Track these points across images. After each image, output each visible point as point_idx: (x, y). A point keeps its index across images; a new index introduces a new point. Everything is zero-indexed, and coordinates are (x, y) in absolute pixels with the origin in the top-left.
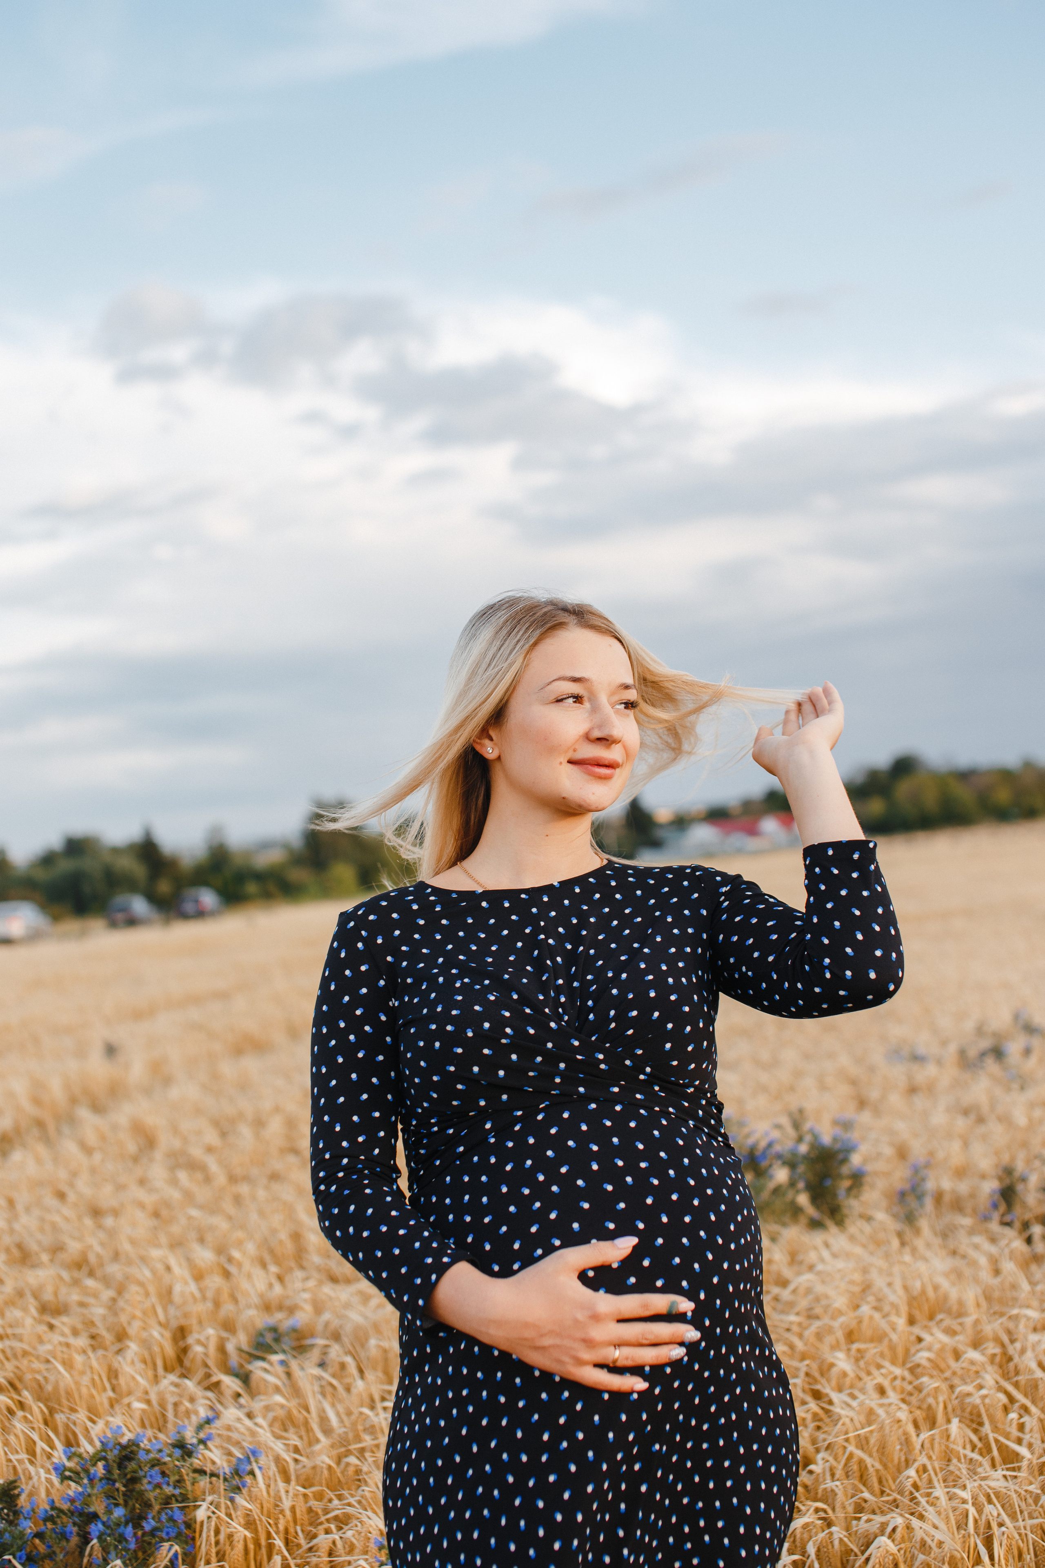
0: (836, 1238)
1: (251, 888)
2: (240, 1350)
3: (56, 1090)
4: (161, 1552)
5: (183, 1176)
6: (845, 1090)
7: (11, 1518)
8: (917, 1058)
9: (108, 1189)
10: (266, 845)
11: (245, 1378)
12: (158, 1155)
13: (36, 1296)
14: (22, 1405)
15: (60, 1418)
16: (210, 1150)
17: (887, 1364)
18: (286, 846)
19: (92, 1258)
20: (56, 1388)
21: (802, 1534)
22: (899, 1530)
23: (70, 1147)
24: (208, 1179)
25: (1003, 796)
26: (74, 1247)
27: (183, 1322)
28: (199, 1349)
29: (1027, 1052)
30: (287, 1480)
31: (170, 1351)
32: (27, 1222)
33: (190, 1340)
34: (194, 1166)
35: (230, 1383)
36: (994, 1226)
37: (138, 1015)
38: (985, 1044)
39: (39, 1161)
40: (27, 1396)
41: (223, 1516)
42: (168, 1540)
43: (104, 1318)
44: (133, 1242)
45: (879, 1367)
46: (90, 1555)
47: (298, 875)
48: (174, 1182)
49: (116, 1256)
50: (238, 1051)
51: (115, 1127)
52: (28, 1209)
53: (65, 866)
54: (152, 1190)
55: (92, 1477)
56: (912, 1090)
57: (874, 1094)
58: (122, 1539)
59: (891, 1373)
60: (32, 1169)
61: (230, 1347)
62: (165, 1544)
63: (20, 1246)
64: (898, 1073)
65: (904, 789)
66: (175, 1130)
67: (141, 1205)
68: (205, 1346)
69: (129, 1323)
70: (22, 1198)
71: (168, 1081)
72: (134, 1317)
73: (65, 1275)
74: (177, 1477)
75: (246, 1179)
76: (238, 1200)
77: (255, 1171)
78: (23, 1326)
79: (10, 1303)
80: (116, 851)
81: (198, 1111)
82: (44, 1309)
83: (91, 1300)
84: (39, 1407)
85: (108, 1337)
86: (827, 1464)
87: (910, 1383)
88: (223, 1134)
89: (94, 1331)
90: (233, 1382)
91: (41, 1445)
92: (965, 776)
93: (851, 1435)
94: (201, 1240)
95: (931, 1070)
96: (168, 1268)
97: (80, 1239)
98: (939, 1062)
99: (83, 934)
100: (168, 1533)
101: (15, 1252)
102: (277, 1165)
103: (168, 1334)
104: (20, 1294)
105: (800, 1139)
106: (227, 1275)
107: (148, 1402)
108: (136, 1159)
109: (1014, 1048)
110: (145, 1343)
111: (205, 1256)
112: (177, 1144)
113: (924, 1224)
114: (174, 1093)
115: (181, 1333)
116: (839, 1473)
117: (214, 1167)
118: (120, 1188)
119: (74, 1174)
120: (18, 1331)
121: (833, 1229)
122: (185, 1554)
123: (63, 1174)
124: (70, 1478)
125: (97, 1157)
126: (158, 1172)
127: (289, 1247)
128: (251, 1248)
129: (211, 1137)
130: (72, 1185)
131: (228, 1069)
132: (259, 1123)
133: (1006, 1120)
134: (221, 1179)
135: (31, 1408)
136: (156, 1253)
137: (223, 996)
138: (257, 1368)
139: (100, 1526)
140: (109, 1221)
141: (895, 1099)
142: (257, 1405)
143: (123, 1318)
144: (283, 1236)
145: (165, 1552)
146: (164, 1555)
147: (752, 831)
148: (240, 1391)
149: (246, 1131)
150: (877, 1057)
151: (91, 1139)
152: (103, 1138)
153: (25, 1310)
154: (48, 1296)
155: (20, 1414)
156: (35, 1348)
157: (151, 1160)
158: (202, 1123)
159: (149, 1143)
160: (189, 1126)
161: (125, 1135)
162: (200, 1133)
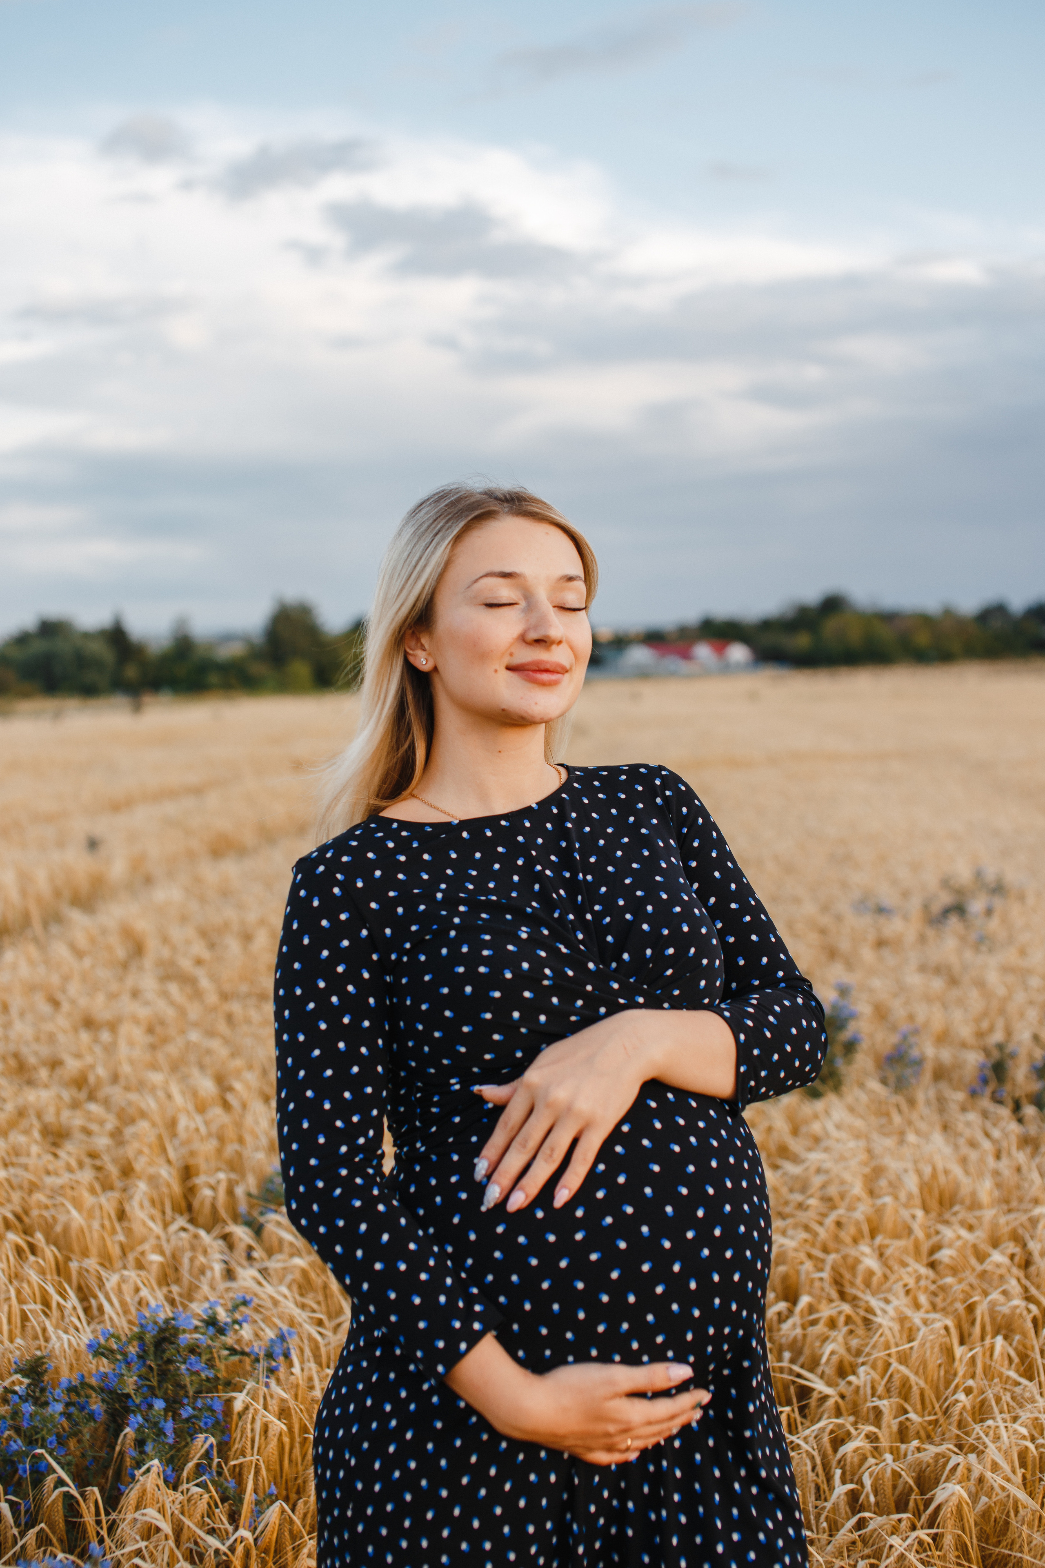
1: (213, 678)
2: (249, 1195)
3: (42, 881)
4: (196, 1443)
5: (173, 988)
6: (813, 937)
7: (38, 1394)
8: (881, 910)
9: (100, 999)
10: (228, 638)
11: (258, 1230)
12: (148, 962)
13: (39, 1116)
14: (33, 1249)
15: (74, 1265)
16: (199, 962)
17: (910, 1260)
18: (246, 639)
19: (92, 1079)
20: (66, 1229)
21: (852, 1457)
22: (960, 1468)
23: (60, 950)
24: (197, 994)
25: (922, 639)
26: (72, 1065)
27: (189, 1160)
28: (208, 1193)
29: (989, 912)
31: (177, 1190)
32: (22, 1029)
33: (200, 1180)
34: (187, 981)
35: (242, 1234)
36: (985, 1103)
37: (116, 807)
38: (945, 899)
39: (31, 963)
40: (39, 1238)
41: (260, 1407)
42: (206, 1432)
43: (108, 1149)
44: (132, 1062)
45: (904, 1265)
46: (123, 1444)
47: (258, 669)
48: (165, 994)
49: (115, 1078)
50: (216, 853)
51: (104, 931)
52: (22, 1014)
53: (38, 647)
54: (147, 1003)
55: (129, 1360)
56: (881, 944)
57: (844, 945)
58: (161, 1433)
59: (916, 1271)
60: (24, 970)
61: (240, 1191)
62: (200, 1435)
63: (16, 1056)
64: (865, 922)
65: (831, 626)
66: (165, 940)
67: (136, 1021)
68: (213, 1188)
69: (136, 1159)
70: (16, 1003)
71: (148, 881)
72: (140, 1152)
73: (66, 1095)
74: (208, 1356)
75: (237, 996)
76: (231, 1020)
77: (244, 991)
78: (28, 1155)
79: (12, 1124)
80: (87, 636)
81: (184, 919)
82: (46, 1131)
83: (94, 1127)
84: (52, 1251)
85: (113, 1171)
86: (869, 1377)
87: (934, 1282)
88: (212, 946)
89: (98, 1163)
90: (244, 1232)
91: (56, 1298)
92: (889, 618)
93: (893, 1350)
94: (202, 1067)
95: (897, 923)
96: (169, 1096)
97: (78, 1056)
98: (906, 918)
99: (57, 715)
100: (206, 1423)
101: (12, 1062)
103: (174, 1172)
104: (21, 1113)
106: (228, 1108)
107: (162, 1253)
108: (125, 966)
109: (976, 906)
110: (153, 1180)
111: (207, 1086)
112: (166, 953)
114: (158, 895)
115: (187, 1173)
116: (880, 1389)
117: (205, 983)
118: (113, 997)
119: (66, 979)
120: (23, 1160)
121: (830, 1097)
122: (219, 1444)
123: (55, 979)
124: (103, 1354)
125: (87, 962)
126: (149, 983)
129: (199, 948)
130: (64, 991)
131: (208, 872)
132: (247, 937)
133: (980, 984)
134: (212, 998)
135: (43, 1251)
136: (156, 1078)
137: (197, 791)
138: (269, 1220)
139: (140, 1418)
140: (105, 1036)
141: (867, 954)
142: (274, 1264)
143: (130, 1151)
145: (200, 1444)
146: (200, 1446)
147: (686, 655)
148: (253, 1243)
149: (233, 945)
150: (843, 906)
151: (81, 940)
152: (92, 941)
153: (27, 1132)
154: (50, 1117)
155: (32, 1258)
156: (41, 1179)
157: (141, 969)
158: (190, 932)
159: (138, 949)
160: (177, 934)
161: (114, 940)
162: (188, 942)
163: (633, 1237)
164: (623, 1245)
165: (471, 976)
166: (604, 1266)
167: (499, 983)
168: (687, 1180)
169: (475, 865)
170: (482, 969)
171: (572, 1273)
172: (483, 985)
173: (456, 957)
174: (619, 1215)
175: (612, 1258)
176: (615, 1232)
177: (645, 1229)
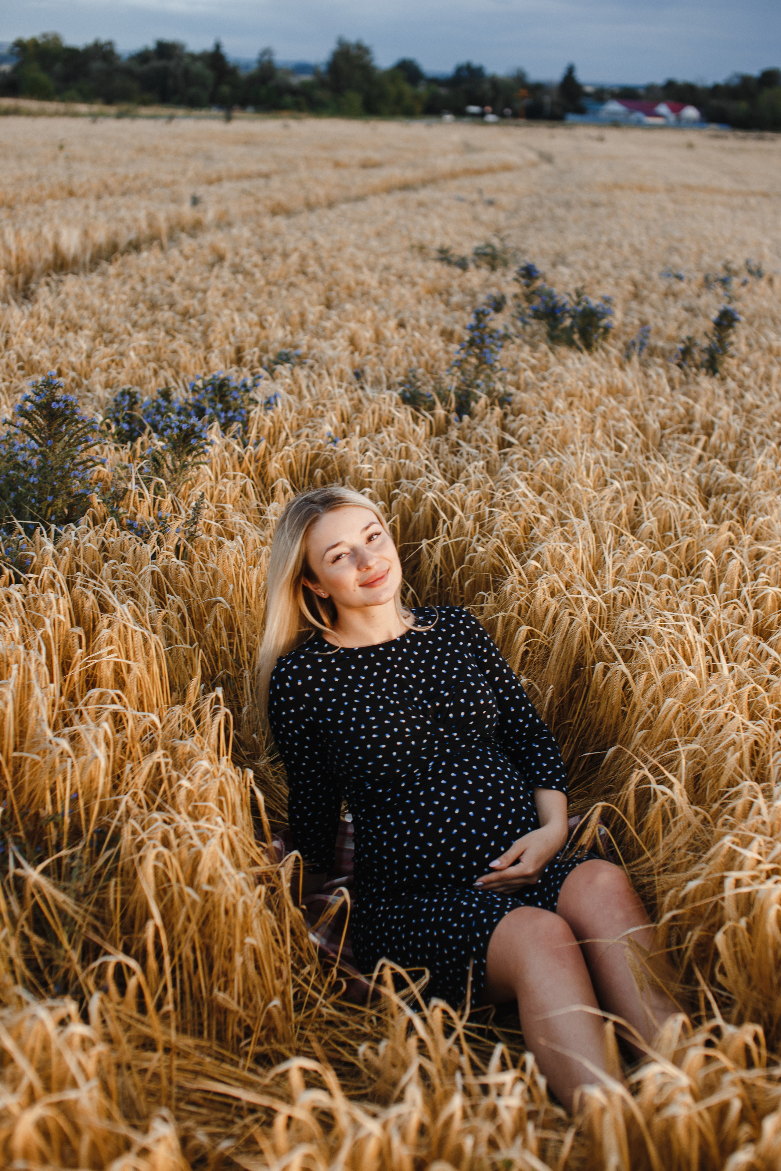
0: (585, 357)
1: (288, 99)
2: (270, 359)
5: (240, 277)
8: (679, 278)
9: (198, 279)
10: (300, 68)
11: (272, 371)
12: (226, 264)
16: (256, 266)
18: (316, 72)
19: (192, 311)
23: (176, 254)
24: (254, 281)
26: (182, 304)
27: (240, 344)
28: (249, 357)
29: (744, 283)
30: (291, 411)
31: (233, 356)
33: (244, 353)
34: (247, 274)
37: (211, 181)
38: (722, 275)
39: (157, 259)
44: (214, 305)
47: (322, 95)
48: (235, 279)
49: (205, 311)
50: (274, 213)
51: (201, 247)
52: (153, 283)
54: (224, 282)
56: (667, 294)
60: (153, 263)
61: (265, 358)
64: (664, 283)
66: (237, 254)
67: (218, 289)
68: (252, 356)
69: (213, 341)
70: (149, 278)
71: (230, 225)
72: (216, 339)
73: (178, 317)
75: (275, 284)
76: (270, 294)
77: (281, 281)
80: (194, 57)
81: (249, 244)
88: (264, 259)
90: (265, 372)
94: (251, 309)
95: (683, 285)
98: (690, 281)
102: (293, 279)
103: (233, 349)
105: (578, 304)
106: (263, 327)
108: (212, 265)
109: (737, 281)
110: (222, 351)
111: (253, 318)
112: (237, 260)
113: (635, 358)
114: (235, 231)
115: (239, 350)
117: (258, 276)
118: (205, 279)
119: (178, 269)
121: (586, 353)
123: (172, 268)
125: (191, 261)
126: (226, 273)
127: (297, 319)
128: (277, 316)
129: (257, 259)
130: (177, 274)
131: (268, 223)
132: (285, 255)
134: (262, 282)
136: (226, 312)
137: (266, 176)
138: (279, 368)
140: (200, 295)
141: (655, 298)
142: (277, 382)
143: (210, 339)
144: (295, 312)
147: (651, 111)
148: (269, 376)
149: (278, 259)
151: (187, 250)
152: (194, 251)
157: (221, 267)
158: (252, 250)
159: (221, 258)
160: (244, 251)
161: (207, 252)
162: (250, 256)
163: (469, 836)
164: (464, 841)
165: (369, 740)
166: (458, 852)
167: (383, 740)
168: (489, 803)
169: (364, 673)
170: (374, 736)
171: (444, 858)
172: (376, 743)
173: (359, 732)
174: (460, 828)
175: (461, 848)
176: (459, 836)
177: (473, 831)
